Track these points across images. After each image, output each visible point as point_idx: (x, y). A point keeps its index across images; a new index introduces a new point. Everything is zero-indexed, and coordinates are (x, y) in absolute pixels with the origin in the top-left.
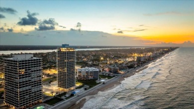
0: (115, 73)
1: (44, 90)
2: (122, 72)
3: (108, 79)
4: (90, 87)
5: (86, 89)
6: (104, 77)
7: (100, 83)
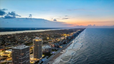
0: (58, 48)
1: (30, 61)
2: (61, 47)
3: (56, 51)
4: (49, 57)
5: (47, 58)
6: (53, 50)
7: (52, 54)
